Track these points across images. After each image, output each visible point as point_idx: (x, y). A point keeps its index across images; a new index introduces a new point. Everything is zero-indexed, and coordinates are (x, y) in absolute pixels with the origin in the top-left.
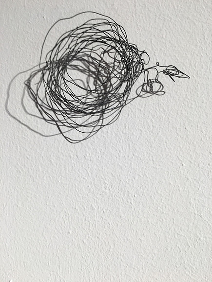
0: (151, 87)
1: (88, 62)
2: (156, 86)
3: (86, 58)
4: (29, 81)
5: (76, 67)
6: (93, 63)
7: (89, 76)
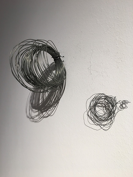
0: (123, 106)
1: (101, 103)
2: (124, 106)
3: (100, 102)
4: (88, 114)
5: (99, 106)
6: (103, 103)
7: (103, 108)
